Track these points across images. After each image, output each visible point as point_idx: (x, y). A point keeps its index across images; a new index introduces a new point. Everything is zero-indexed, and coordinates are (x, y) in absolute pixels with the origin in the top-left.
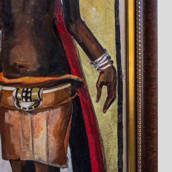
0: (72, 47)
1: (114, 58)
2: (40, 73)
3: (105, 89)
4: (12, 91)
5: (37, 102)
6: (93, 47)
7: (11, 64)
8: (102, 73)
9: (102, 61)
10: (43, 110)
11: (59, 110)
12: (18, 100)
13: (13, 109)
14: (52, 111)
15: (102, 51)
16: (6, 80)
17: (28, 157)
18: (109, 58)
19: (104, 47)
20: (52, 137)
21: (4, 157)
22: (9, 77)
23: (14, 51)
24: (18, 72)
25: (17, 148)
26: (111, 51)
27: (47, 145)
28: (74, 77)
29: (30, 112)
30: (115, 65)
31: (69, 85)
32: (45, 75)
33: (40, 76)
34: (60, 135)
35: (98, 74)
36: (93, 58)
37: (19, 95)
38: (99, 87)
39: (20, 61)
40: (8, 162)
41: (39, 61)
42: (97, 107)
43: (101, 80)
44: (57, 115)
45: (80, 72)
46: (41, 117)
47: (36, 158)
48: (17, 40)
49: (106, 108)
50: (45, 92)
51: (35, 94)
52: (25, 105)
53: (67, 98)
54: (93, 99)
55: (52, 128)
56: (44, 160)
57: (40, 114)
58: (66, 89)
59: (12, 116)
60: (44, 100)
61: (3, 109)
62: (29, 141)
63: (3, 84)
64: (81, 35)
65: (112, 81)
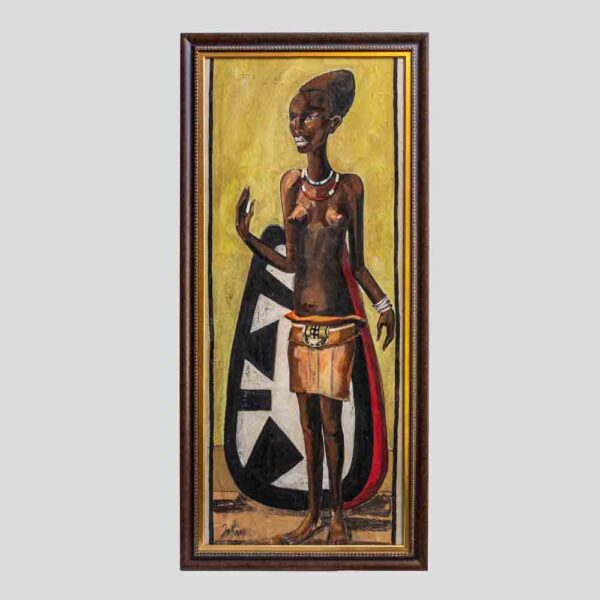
0: (358, 291)
1: (393, 302)
2: (328, 312)
3: (384, 329)
4: (301, 329)
5: (324, 339)
6: (375, 292)
7: (303, 302)
8: (382, 314)
9: (382, 304)
10: (328, 346)
11: (343, 348)
12: (307, 337)
13: (302, 345)
14: (337, 348)
15: (383, 296)
17: (313, 390)
18: (388, 302)
19: (384, 292)
20: (336, 372)
21: (292, 390)
22: (301, 315)
23: (307, 292)
24: (308, 311)
25: (304, 381)
26: (391, 296)
27: (332, 380)
28: (358, 318)
29: (317, 348)
30: (394, 308)
31: (353, 325)
32: (332, 315)
33: (327, 315)
34: (344, 370)
35: (378, 315)
37: (308, 332)
38: (380, 327)
39: (310, 301)
40: (295, 394)
41: (327, 302)
42: (378, 345)
43: (382, 321)
44: (341, 352)
45: (362, 313)
46: (327, 353)
47: (321, 392)
48: (309, 282)
49: (385, 346)
50: (331, 330)
51: (322, 332)
52: (313, 341)
53: (350, 337)
54: (374, 338)
55: (336, 364)
56: (328, 394)
57: (326, 350)
58: (350, 329)
59: (300, 352)
60: (330, 337)
61: (293, 344)
62: (315, 375)
63: (294, 321)
64: (365, 281)
65: (390, 322)
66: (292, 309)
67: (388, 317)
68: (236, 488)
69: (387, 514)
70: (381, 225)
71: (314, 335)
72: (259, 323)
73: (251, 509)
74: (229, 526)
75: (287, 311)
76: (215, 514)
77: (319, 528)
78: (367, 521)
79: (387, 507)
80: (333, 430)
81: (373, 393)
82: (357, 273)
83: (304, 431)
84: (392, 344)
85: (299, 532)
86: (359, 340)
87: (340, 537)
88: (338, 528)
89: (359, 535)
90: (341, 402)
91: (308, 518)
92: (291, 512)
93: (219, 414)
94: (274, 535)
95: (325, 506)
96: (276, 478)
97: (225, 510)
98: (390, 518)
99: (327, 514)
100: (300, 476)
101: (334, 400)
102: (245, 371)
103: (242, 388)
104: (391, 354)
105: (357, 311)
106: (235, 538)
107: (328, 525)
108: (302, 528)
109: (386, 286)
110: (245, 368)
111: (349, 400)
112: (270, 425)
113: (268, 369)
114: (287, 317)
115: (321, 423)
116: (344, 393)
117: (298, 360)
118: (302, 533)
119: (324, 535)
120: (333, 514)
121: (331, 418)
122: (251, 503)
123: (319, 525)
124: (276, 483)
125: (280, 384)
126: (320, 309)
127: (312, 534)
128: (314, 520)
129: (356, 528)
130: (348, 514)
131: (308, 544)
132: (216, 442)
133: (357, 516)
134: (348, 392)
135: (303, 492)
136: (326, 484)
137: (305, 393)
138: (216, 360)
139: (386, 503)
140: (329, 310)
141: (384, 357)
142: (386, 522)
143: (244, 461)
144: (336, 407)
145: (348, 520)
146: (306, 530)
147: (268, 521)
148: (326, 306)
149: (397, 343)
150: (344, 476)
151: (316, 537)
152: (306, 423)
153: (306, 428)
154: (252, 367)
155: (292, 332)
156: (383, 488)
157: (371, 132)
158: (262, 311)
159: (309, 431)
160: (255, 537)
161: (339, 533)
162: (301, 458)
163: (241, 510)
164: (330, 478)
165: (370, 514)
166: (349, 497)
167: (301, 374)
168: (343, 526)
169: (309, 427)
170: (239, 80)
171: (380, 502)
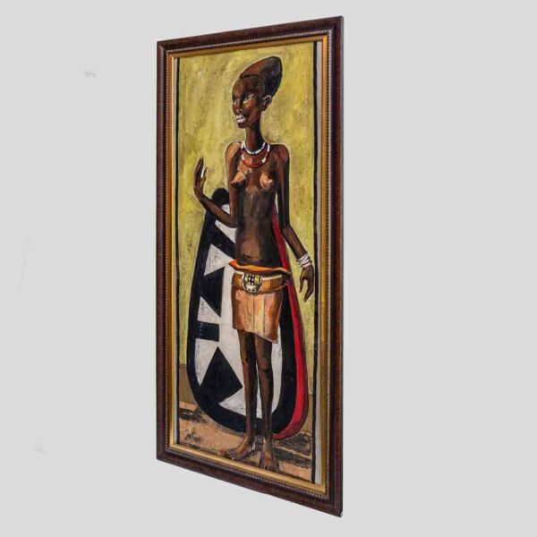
1: (312, 259)
2: (261, 264)
3: (306, 282)
4: (241, 276)
5: (258, 286)
6: (298, 249)
7: (242, 254)
8: (304, 269)
9: (304, 259)
10: (261, 293)
11: (273, 294)
12: (245, 283)
14: (268, 295)
15: (305, 252)
16: (238, 266)
17: (249, 329)
18: (309, 258)
19: (306, 249)
20: (267, 317)
21: (234, 327)
22: (240, 264)
23: (245, 245)
24: (246, 261)
25: (243, 321)
26: (311, 253)
27: (264, 322)
28: (285, 270)
29: (253, 294)
30: (313, 264)
31: (280, 276)
33: (260, 266)
34: (273, 315)
35: (301, 269)
36: (298, 257)
37: (246, 279)
39: (248, 253)
40: (236, 331)
42: (300, 296)
43: (303, 275)
44: (271, 298)
46: (261, 298)
47: (256, 331)
48: (247, 236)
49: (306, 297)
50: (264, 279)
51: (257, 279)
52: (250, 287)
53: (278, 287)
54: (298, 289)
55: (268, 310)
56: (262, 334)
57: (260, 296)
58: (278, 279)
59: (240, 295)
60: (263, 285)
61: (235, 288)
62: (251, 317)
63: (236, 269)
64: (291, 238)
65: (311, 276)
66: (234, 258)
67: (309, 271)
68: (195, 402)
69: (307, 453)
70: (303, 189)
71: (251, 282)
72: (210, 268)
73: (204, 421)
74: (190, 432)
75: (231, 260)
76: (180, 419)
77: (253, 451)
78: (291, 454)
79: (308, 446)
80: (264, 367)
81: (296, 338)
82: (285, 231)
83: (243, 363)
84: (312, 297)
85: (238, 451)
86: (285, 289)
87: (270, 464)
88: (268, 455)
89: (285, 466)
90: (271, 343)
91: (245, 441)
92: (232, 431)
93: (183, 339)
94: (220, 448)
95: (258, 433)
96: (222, 400)
97: (187, 418)
98: (310, 457)
99: (260, 440)
100: (240, 402)
101: (266, 341)
102: (200, 307)
103: (199, 319)
104: (311, 305)
105: (284, 264)
106: (194, 443)
107: (261, 450)
108: (241, 448)
109: (308, 244)
110: (201, 303)
111: (277, 342)
112: (218, 354)
113: (217, 307)
114: (230, 264)
115: (256, 358)
116: (273, 335)
117: (239, 302)
118: (241, 452)
119: (257, 458)
120: (265, 441)
121: (264, 356)
122: (205, 417)
123: (254, 448)
124: (222, 404)
125: (225, 321)
126: (256, 260)
127: (248, 455)
128: (250, 443)
129: (283, 459)
130: (276, 444)
131: (246, 463)
132: (181, 361)
133: (283, 448)
134: (276, 335)
135: (241, 416)
136: (259, 414)
137: (243, 331)
138: (181, 295)
139: (306, 442)
140: (261, 261)
141: (306, 308)
142: (307, 460)
143: (200, 380)
144: (268, 347)
145: (276, 450)
146: (243, 450)
147: (217, 435)
148: (260, 258)
149: (316, 296)
150: (273, 410)
151: (252, 459)
152: (245, 357)
153: (245, 361)
154: (206, 304)
155: (235, 277)
156: (304, 427)
157: (295, 107)
158: (212, 258)
159: (247, 364)
160: (207, 447)
161: (268, 459)
162: (241, 387)
163: (198, 421)
164: (263, 409)
165: (295, 450)
166: (278, 430)
167: (241, 314)
168: (272, 455)
169: (247, 360)
170: (196, 72)
171: (302, 440)
